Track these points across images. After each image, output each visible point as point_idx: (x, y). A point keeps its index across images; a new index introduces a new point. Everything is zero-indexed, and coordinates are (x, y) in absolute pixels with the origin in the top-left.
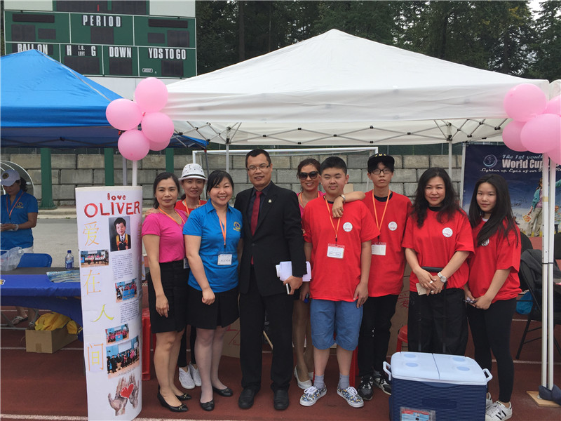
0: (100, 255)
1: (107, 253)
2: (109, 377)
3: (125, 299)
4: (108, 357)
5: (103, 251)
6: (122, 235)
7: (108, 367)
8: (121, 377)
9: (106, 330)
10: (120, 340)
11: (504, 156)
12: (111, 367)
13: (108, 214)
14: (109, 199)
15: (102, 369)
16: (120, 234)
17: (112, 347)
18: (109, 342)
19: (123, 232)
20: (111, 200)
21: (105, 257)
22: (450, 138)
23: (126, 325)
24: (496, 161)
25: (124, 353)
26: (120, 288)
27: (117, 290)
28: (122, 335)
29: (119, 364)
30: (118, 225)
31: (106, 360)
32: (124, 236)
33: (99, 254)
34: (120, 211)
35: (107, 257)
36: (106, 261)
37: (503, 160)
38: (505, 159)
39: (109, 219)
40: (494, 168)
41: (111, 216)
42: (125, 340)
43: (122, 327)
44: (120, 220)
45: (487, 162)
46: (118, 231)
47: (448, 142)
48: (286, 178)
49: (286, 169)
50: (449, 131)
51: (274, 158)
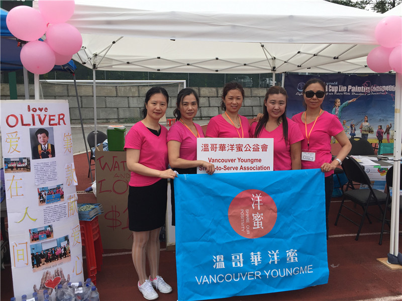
0: (22, 163)
1: (29, 161)
2: (34, 271)
3: (48, 203)
4: (32, 254)
5: (25, 158)
6: (44, 145)
7: (33, 263)
8: (46, 271)
9: (30, 230)
10: (43, 239)
12: (35, 263)
13: (29, 125)
14: (29, 111)
15: (27, 264)
16: (42, 143)
17: (36, 245)
18: (32, 240)
19: (45, 142)
20: (32, 112)
21: (26, 164)
23: (49, 226)
25: (48, 250)
26: (43, 193)
27: (40, 194)
28: (45, 235)
29: (43, 260)
30: (39, 135)
31: (30, 257)
32: (46, 146)
33: (21, 161)
34: (42, 122)
35: (29, 164)
36: (27, 168)
39: (30, 129)
41: (32, 127)
42: (49, 239)
43: (46, 227)
44: (41, 131)
45: (300, 88)
46: (40, 140)
47: (272, 72)
48: (113, 104)
49: (113, 97)
50: (274, 63)
51: (103, 87)
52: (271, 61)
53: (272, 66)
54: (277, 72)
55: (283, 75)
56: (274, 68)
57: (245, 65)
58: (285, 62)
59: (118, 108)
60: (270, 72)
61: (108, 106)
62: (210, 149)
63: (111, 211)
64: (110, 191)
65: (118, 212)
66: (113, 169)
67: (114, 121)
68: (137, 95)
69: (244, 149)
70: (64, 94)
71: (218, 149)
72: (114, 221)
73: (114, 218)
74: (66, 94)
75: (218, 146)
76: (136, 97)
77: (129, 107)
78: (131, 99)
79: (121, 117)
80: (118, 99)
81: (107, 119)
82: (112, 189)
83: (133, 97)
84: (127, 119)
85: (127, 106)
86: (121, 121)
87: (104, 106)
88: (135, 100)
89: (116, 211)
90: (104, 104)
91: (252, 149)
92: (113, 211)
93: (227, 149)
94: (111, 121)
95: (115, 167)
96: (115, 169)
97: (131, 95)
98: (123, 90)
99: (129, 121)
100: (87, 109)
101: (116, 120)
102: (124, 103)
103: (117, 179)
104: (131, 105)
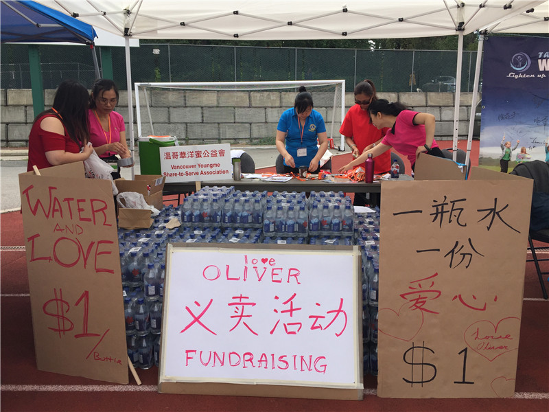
11: (541, 54)
22: (460, 27)
24: (529, 61)
37: (540, 61)
38: (542, 58)
40: (526, 72)
45: (516, 64)
47: (458, 33)
48: (244, 117)
49: (244, 107)
50: (460, 15)
51: (231, 94)
52: (455, 12)
53: (458, 21)
54: (466, 32)
55: (481, 38)
56: (462, 24)
57: (401, 20)
58: (481, 6)
59: (250, 124)
60: (453, 33)
61: (237, 120)
62: (172, 157)
63: (53, 300)
64: (50, 259)
65: (67, 303)
66: (51, 214)
67: (244, 142)
68: (278, 104)
69: (203, 156)
70: (180, 104)
71: (179, 157)
72: (61, 320)
73: (60, 314)
74: (183, 104)
75: (179, 154)
76: (278, 107)
77: (266, 122)
78: (269, 110)
79: (255, 135)
80: (252, 111)
81: (235, 139)
82: (52, 256)
83: (272, 107)
84: (262, 139)
85: (264, 121)
86: (255, 141)
87: (232, 121)
88: (275, 111)
89: (61, 300)
90: (233, 117)
91: (210, 155)
92: (57, 300)
93: (187, 156)
94: (240, 142)
95: (55, 210)
96: (55, 213)
97: (270, 105)
98: (258, 97)
99: (265, 142)
100: (210, 125)
101: (248, 141)
102: (259, 116)
103: (59, 235)
104: (270, 120)
